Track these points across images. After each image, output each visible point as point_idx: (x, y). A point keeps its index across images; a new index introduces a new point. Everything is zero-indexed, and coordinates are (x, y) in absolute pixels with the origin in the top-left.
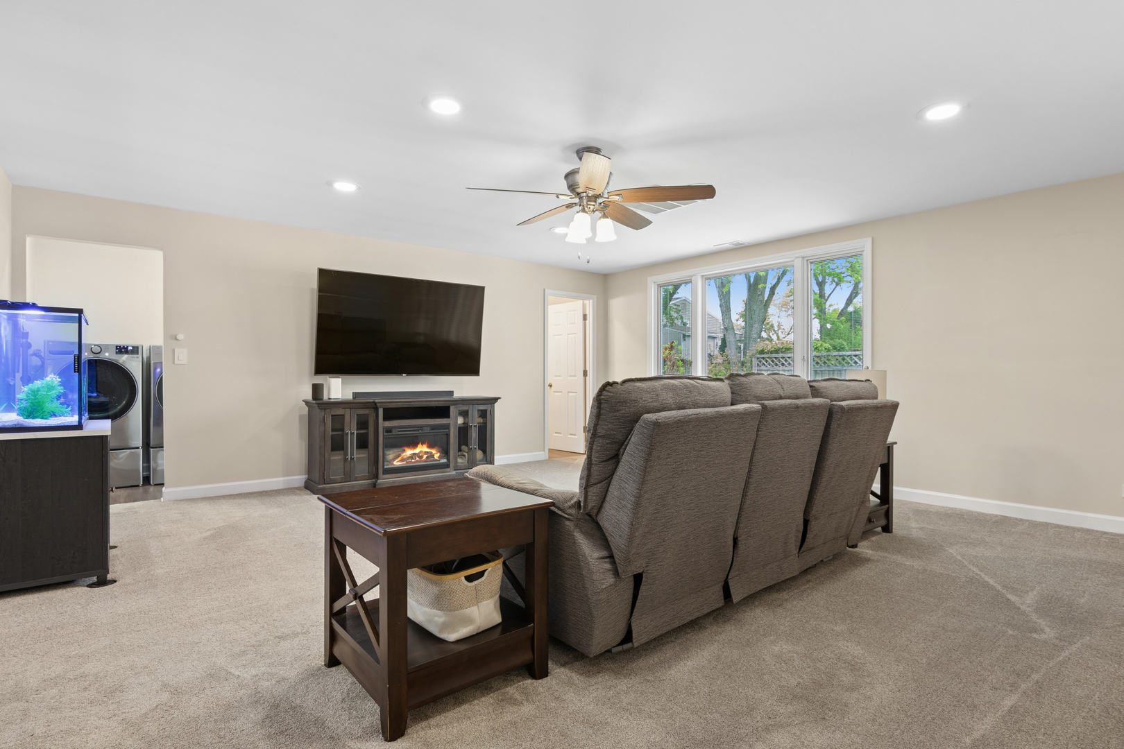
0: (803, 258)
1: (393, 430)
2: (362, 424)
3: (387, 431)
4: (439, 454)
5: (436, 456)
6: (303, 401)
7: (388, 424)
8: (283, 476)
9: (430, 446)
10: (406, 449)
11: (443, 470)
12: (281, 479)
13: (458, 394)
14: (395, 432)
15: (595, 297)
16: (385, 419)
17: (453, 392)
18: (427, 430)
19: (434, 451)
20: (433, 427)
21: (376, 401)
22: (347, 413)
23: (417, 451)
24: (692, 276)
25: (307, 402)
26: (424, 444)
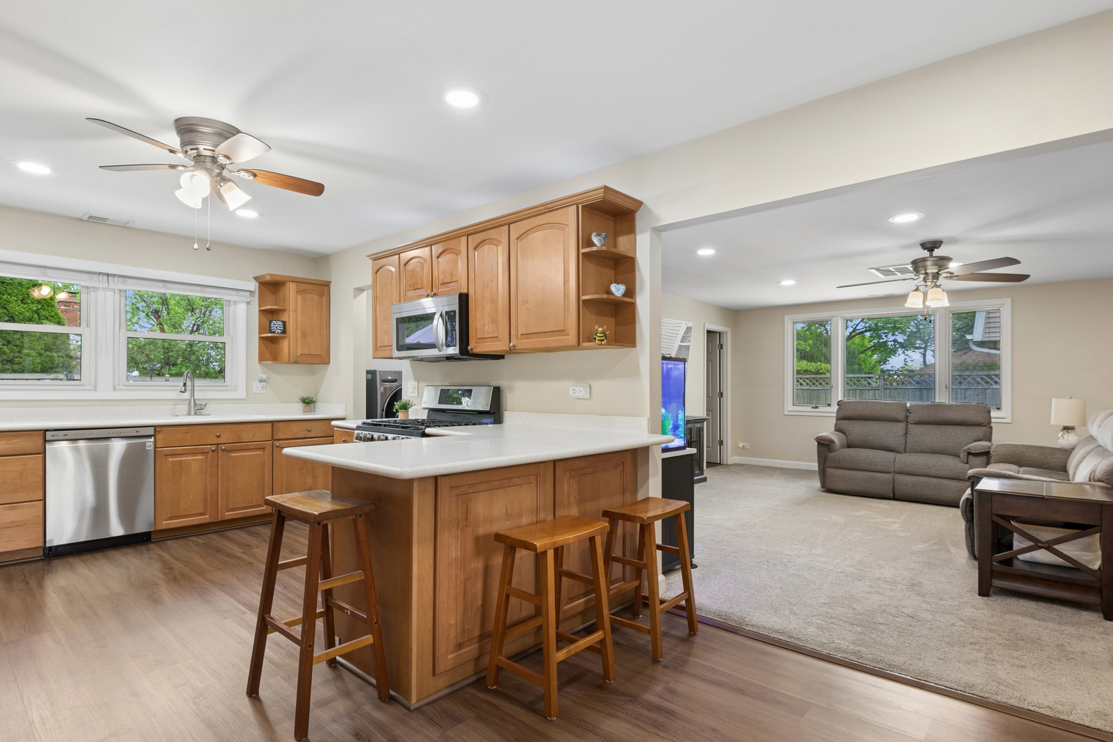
0: (946, 309)
15: (730, 329)
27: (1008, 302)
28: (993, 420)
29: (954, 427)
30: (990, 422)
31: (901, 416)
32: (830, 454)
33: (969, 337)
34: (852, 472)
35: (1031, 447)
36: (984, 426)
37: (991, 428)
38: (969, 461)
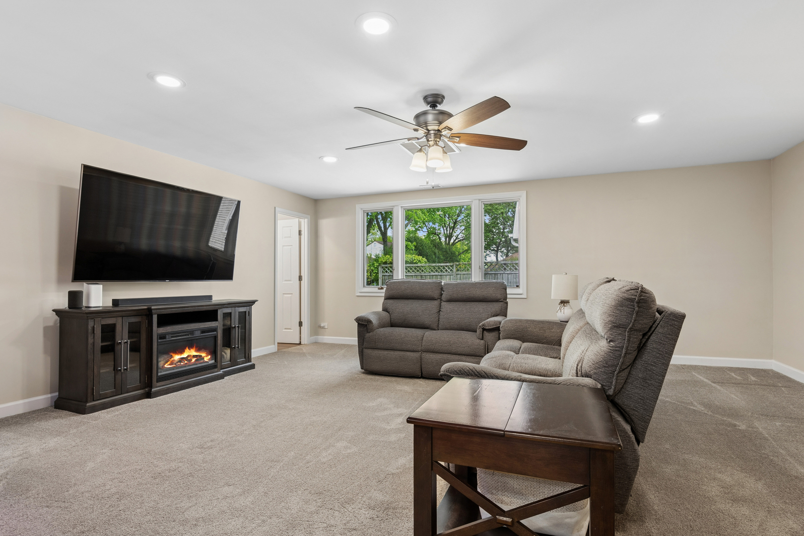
0: (479, 200)
1: (167, 337)
2: (134, 331)
3: (161, 338)
4: (209, 357)
5: (206, 359)
6: (53, 310)
7: (162, 330)
8: (23, 398)
9: (198, 350)
10: (173, 355)
11: (212, 371)
12: (21, 402)
13: (217, 298)
14: (168, 338)
15: (309, 216)
16: (160, 324)
17: (211, 296)
18: (198, 334)
19: (203, 355)
20: (204, 331)
21: (153, 308)
22: (118, 322)
23: (185, 355)
24: (394, 206)
25: (58, 312)
26: (192, 348)
27: (523, 194)
28: (508, 296)
29: (477, 303)
30: (506, 298)
31: (436, 294)
32: (368, 335)
33: (510, 235)
34: (386, 352)
35: (533, 321)
36: (502, 300)
37: (507, 303)
38: (484, 337)
